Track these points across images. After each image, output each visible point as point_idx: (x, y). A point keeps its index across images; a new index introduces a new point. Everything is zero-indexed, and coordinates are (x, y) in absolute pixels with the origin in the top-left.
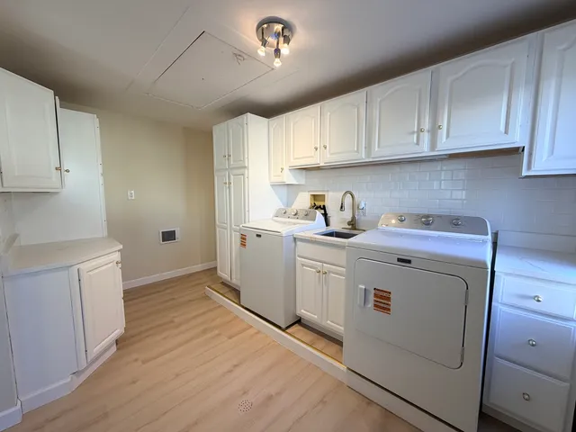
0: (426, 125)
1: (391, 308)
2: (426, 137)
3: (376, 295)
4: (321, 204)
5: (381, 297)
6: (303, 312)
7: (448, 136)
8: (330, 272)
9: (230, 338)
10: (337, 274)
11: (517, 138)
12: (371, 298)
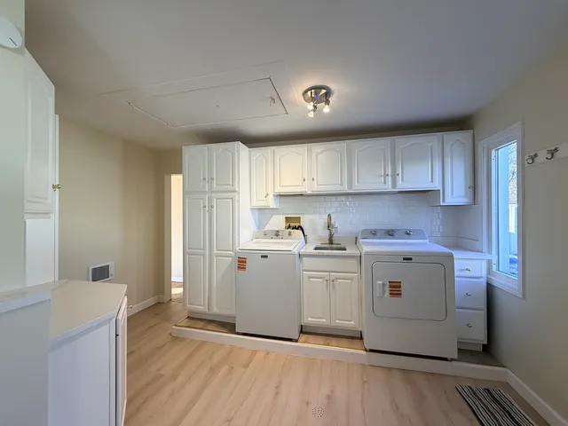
0: (389, 172)
1: (402, 292)
2: (389, 179)
3: (390, 287)
4: (297, 225)
5: (394, 287)
6: (310, 320)
7: (402, 180)
8: (337, 279)
9: (246, 366)
10: (343, 279)
11: (437, 185)
12: (387, 289)
